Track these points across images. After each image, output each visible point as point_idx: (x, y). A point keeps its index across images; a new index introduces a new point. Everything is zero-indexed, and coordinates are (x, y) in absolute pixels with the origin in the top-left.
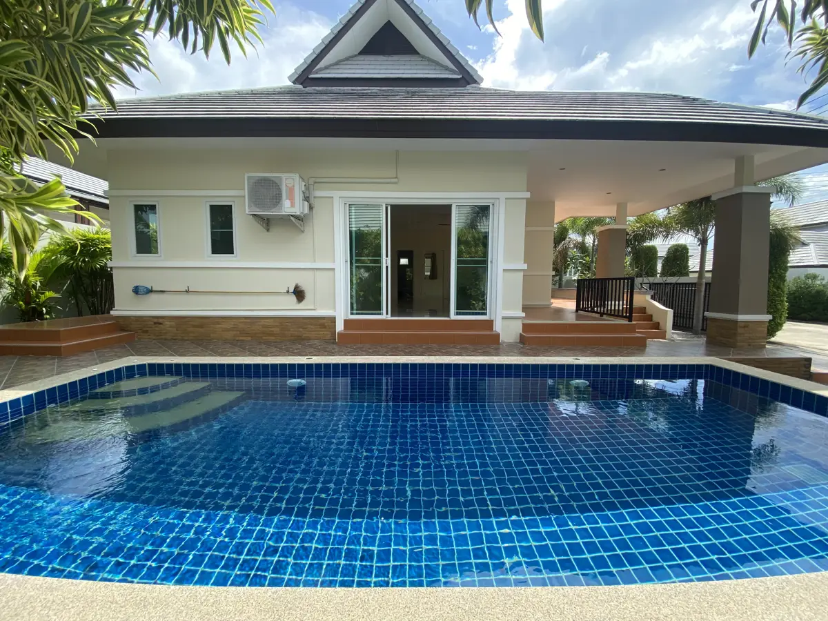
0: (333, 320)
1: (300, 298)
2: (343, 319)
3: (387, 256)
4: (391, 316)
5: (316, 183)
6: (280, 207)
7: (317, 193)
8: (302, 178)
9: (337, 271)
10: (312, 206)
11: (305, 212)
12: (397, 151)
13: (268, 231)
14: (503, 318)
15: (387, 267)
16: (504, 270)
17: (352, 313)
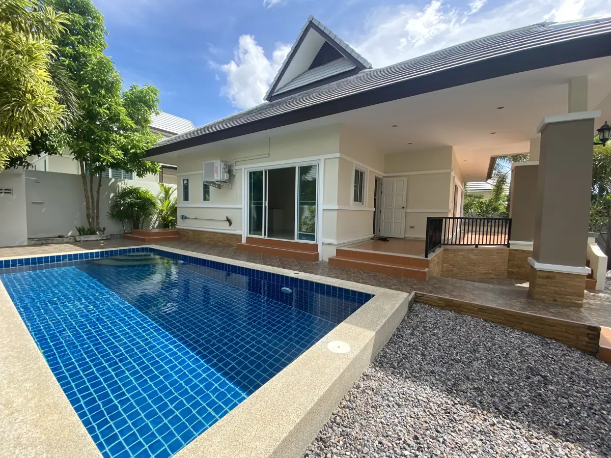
0: (241, 236)
1: (230, 223)
2: (246, 236)
3: (265, 200)
4: (268, 237)
5: (236, 162)
6: (214, 177)
7: (236, 167)
8: (223, 161)
9: (243, 209)
10: (234, 174)
11: (225, 179)
12: (270, 138)
13: (220, 189)
14: (323, 244)
15: (265, 207)
16: (323, 209)
17: (250, 234)
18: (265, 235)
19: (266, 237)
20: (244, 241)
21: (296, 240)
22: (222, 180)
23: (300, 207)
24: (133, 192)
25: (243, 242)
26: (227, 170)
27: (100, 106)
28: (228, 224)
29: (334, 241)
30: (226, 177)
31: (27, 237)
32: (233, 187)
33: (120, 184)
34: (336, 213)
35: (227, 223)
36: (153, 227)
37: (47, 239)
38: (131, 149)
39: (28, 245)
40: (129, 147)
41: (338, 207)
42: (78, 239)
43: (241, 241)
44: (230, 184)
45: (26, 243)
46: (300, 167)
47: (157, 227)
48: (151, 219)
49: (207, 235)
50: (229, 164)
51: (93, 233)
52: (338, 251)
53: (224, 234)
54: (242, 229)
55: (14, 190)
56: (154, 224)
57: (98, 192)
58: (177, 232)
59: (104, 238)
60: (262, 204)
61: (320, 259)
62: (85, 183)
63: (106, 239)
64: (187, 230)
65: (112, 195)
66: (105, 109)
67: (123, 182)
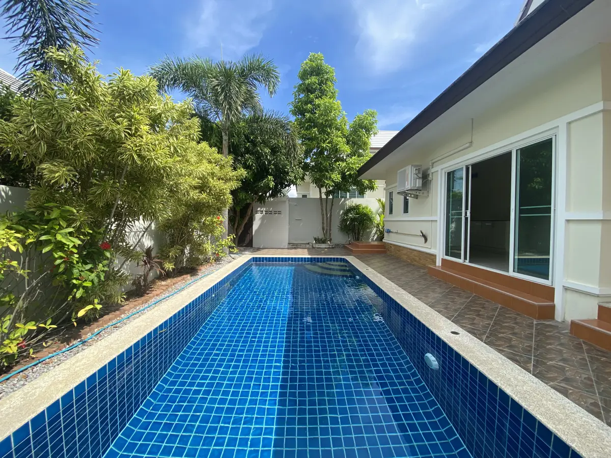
0: (435, 256)
1: (426, 240)
2: (441, 257)
3: (467, 209)
4: (470, 262)
5: (433, 163)
6: (405, 186)
7: (433, 170)
8: (415, 166)
9: (438, 221)
10: (430, 179)
11: (417, 186)
12: (472, 119)
13: (417, 198)
14: (566, 289)
15: (466, 219)
16: (568, 221)
17: (447, 254)
18: (465, 258)
19: (467, 263)
20: (439, 263)
21: (511, 273)
22: (413, 188)
23: (520, 217)
24: (355, 208)
25: (437, 265)
26: (420, 175)
27: (324, 142)
28: (424, 241)
29: (594, 288)
30: (419, 183)
31: (287, 242)
32: (430, 195)
33: (347, 202)
34: (598, 228)
35: (423, 239)
36: (372, 239)
37: (297, 245)
38: (347, 171)
39: (288, 249)
40: (346, 170)
41: (603, 217)
42: (314, 246)
43: (434, 262)
44: (425, 192)
45: (286, 247)
46: (521, 149)
47: (376, 240)
48: (371, 232)
49: (405, 252)
50: (423, 168)
51: (324, 242)
52: (601, 309)
53: (420, 251)
54: (437, 248)
55: (282, 212)
56: (374, 236)
57: (331, 210)
58: (383, 245)
59: (331, 247)
60: (460, 214)
61: (559, 316)
62: (322, 204)
63: (332, 248)
64: (391, 244)
65: (341, 212)
66: (328, 143)
67: (350, 201)
